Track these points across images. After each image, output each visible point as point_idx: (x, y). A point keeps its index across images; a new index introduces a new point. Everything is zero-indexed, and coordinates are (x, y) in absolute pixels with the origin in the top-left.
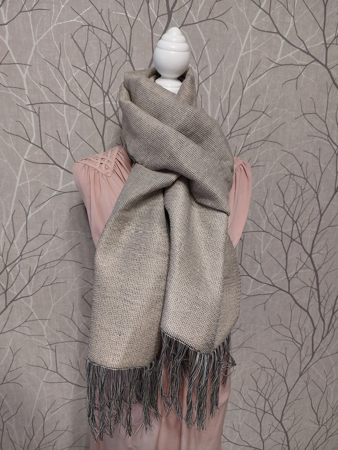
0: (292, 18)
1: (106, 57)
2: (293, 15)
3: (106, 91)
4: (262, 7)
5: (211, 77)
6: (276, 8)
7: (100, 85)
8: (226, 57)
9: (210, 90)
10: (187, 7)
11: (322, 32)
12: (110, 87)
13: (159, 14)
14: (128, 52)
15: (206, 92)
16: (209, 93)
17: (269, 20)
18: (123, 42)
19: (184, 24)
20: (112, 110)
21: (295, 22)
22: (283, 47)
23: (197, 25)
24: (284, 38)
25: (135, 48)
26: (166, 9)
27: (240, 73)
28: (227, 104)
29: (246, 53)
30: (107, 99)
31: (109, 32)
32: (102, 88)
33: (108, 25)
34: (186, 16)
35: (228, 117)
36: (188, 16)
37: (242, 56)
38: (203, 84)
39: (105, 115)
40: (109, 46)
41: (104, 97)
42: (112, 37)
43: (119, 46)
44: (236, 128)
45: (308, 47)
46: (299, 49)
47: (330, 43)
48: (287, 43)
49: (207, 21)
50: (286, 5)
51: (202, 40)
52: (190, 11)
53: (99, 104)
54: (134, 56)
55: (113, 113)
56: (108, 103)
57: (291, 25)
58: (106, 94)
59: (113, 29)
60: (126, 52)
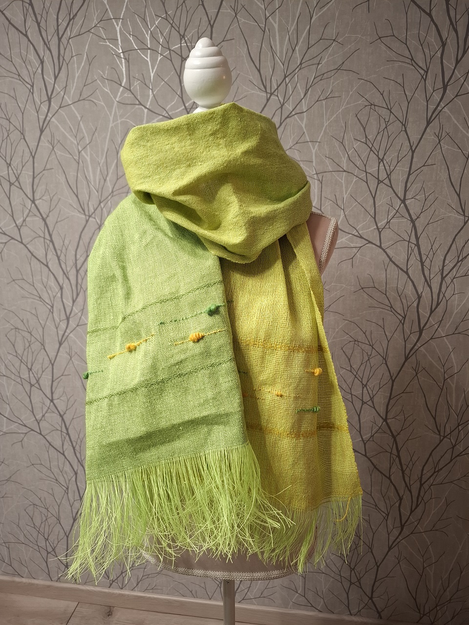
0: (151, 91)
1: (7, 138)
2: (151, 87)
3: (9, 163)
4: (123, 85)
5: (88, 146)
6: (135, 84)
7: (4, 158)
8: (98, 129)
9: (89, 156)
10: (62, 93)
11: (181, 99)
12: (11, 160)
13: (42, 102)
14: (22, 132)
15: (85, 158)
16: (88, 159)
17: (130, 95)
18: (17, 125)
19: (62, 106)
20: (14, 177)
21: (154, 93)
22: (147, 116)
23: (72, 106)
24: (146, 108)
25: (27, 129)
26: (46, 96)
27: (112, 140)
28: (105, 168)
29: (115, 123)
30: (10, 168)
31: (7, 119)
32: (6, 161)
33: (6, 113)
34: (62, 100)
35: (108, 179)
36: (64, 100)
37: (112, 127)
38: (83, 152)
39: (9, 181)
40: (8, 129)
41: (8, 167)
42: (10, 122)
43: (15, 128)
44: (117, 187)
45: (170, 113)
46: (162, 116)
47: (190, 107)
48: (150, 112)
49: (79, 102)
50: (143, 81)
51: (77, 117)
52: (65, 96)
53: (5, 173)
54: (27, 134)
55: (15, 179)
56: (11, 171)
57: (151, 96)
58: (9, 165)
59: (10, 116)
60: (20, 132)
